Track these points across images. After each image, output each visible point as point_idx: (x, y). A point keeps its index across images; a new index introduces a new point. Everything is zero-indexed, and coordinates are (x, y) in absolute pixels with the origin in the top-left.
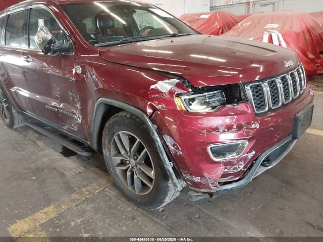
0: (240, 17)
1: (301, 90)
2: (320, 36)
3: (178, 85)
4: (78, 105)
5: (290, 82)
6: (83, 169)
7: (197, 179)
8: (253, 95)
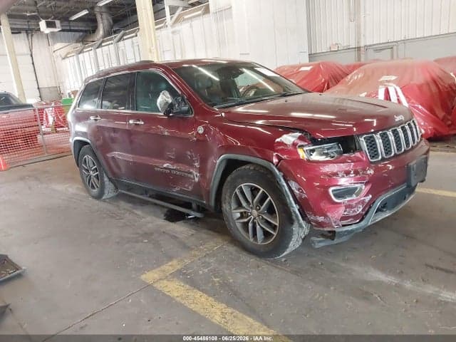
0: (348, 67)
1: (414, 143)
2: (451, 88)
3: (300, 138)
4: (196, 164)
5: (401, 135)
6: (194, 231)
7: (321, 219)
8: (367, 146)
